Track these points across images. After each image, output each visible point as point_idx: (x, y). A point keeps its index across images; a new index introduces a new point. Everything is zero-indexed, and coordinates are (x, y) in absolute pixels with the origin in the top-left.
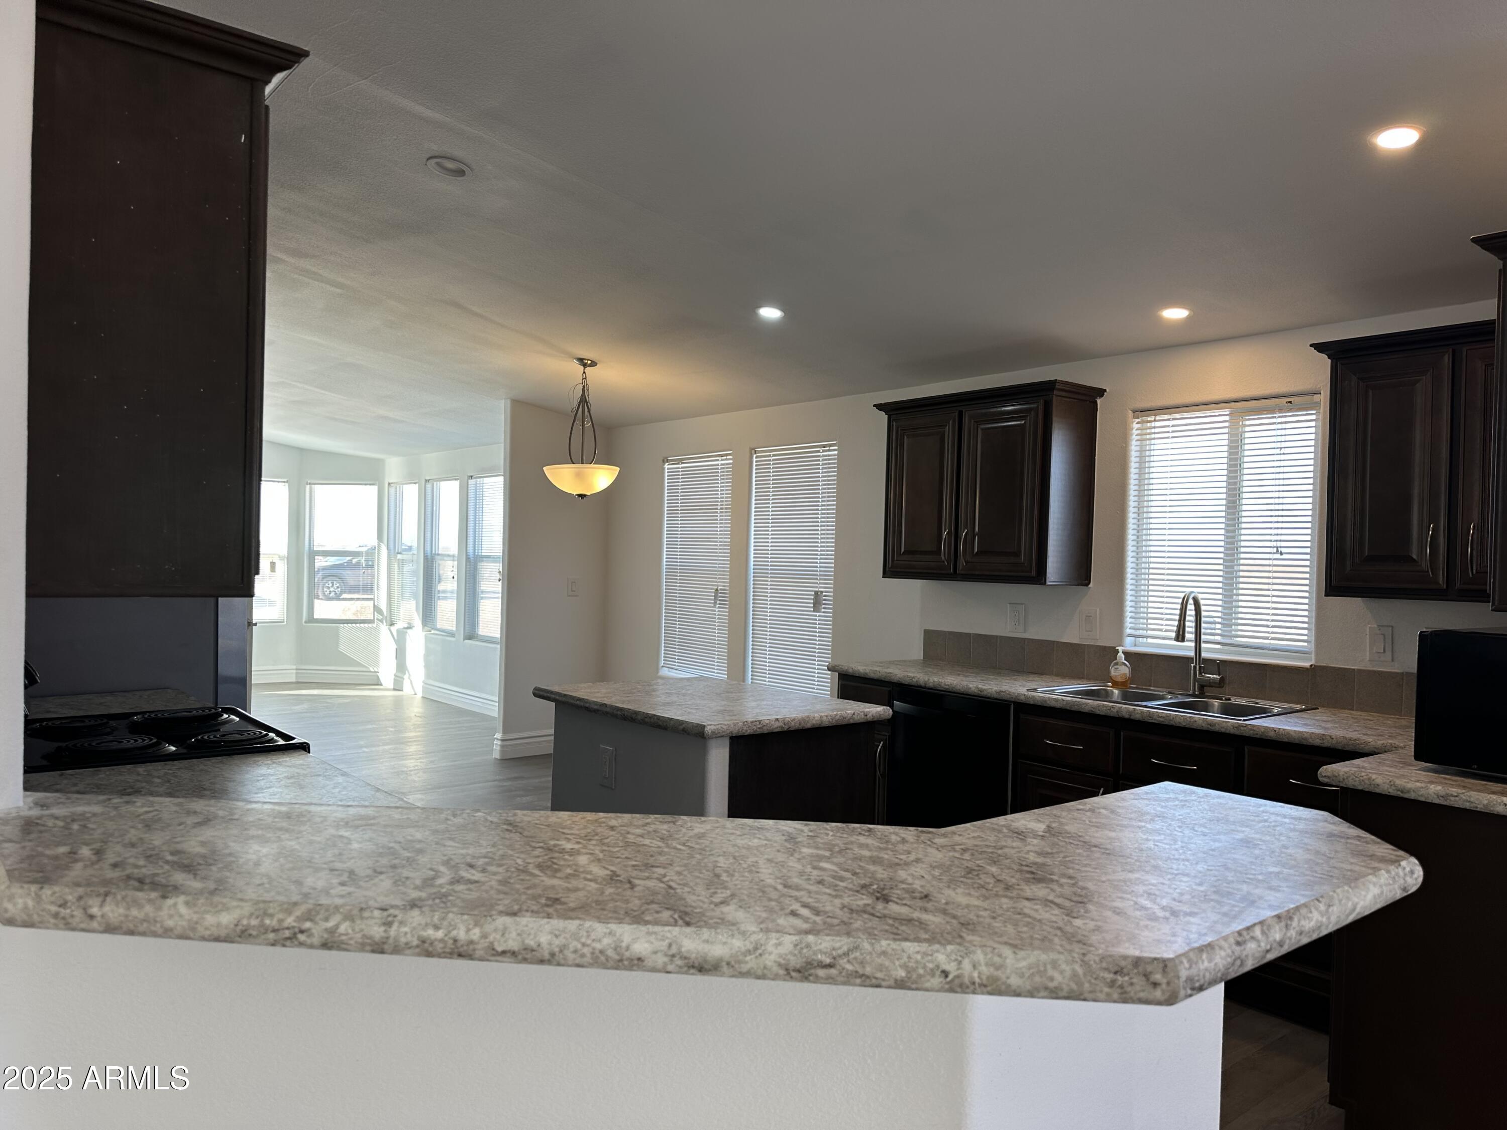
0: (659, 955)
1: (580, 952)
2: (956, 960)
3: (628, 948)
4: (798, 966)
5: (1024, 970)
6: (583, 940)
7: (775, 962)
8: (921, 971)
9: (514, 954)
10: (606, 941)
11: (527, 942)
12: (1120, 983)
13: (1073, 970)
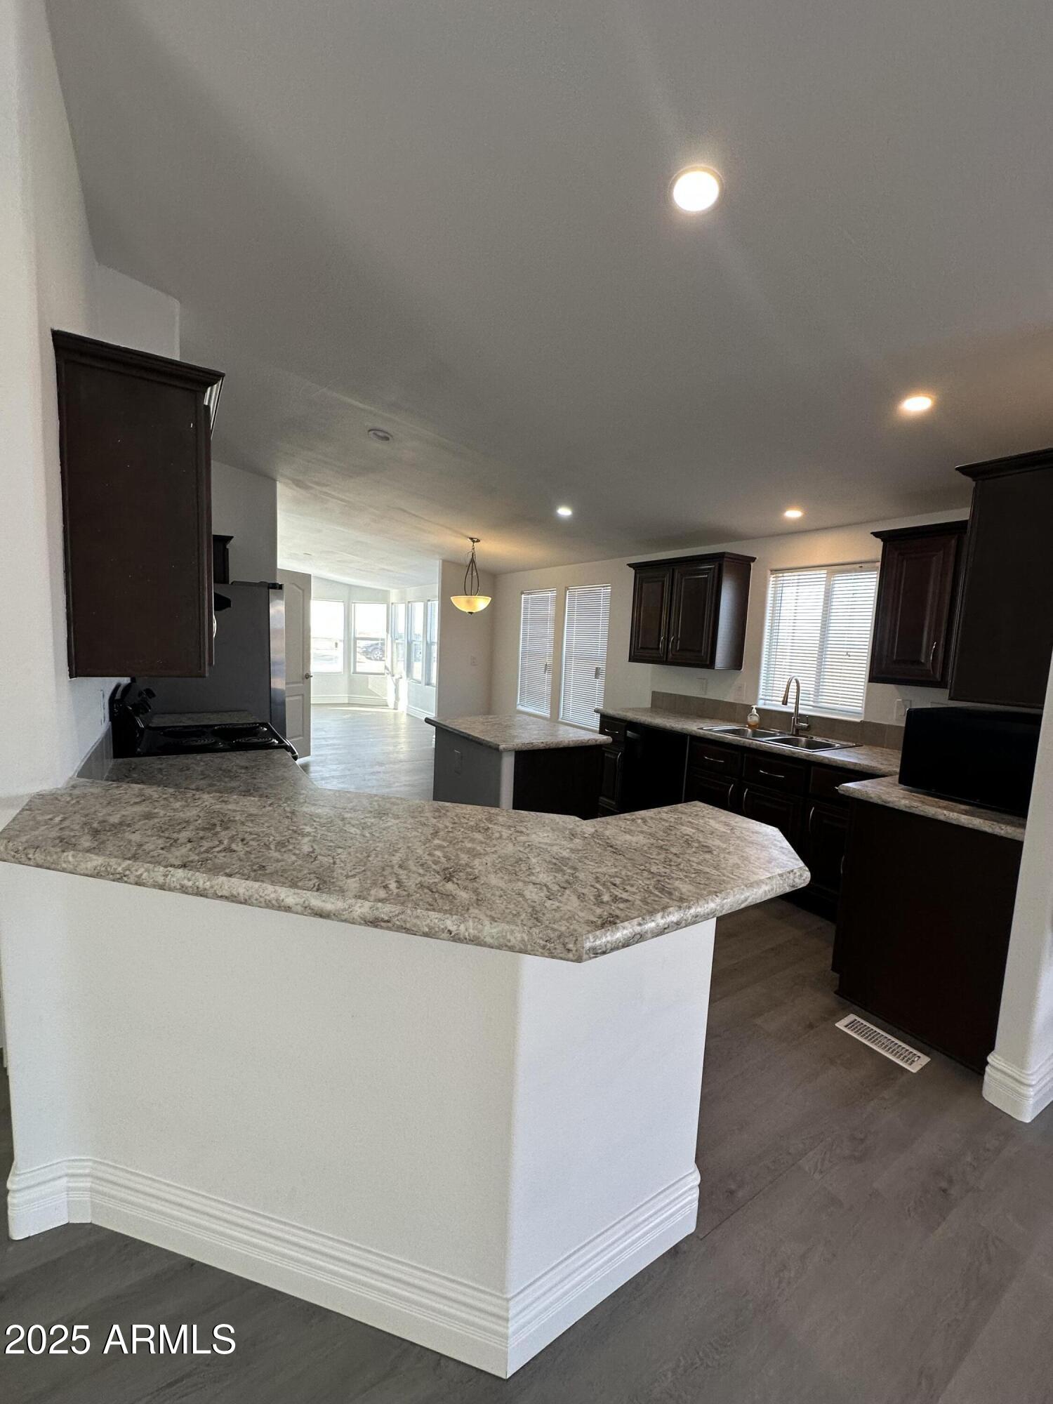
0: (299, 906)
2: (456, 924)
3: (283, 900)
4: (372, 920)
5: (495, 934)
6: (261, 894)
7: (359, 916)
8: (437, 929)
9: (226, 897)
10: (273, 896)
12: (548, 947)
13: (522, 937)
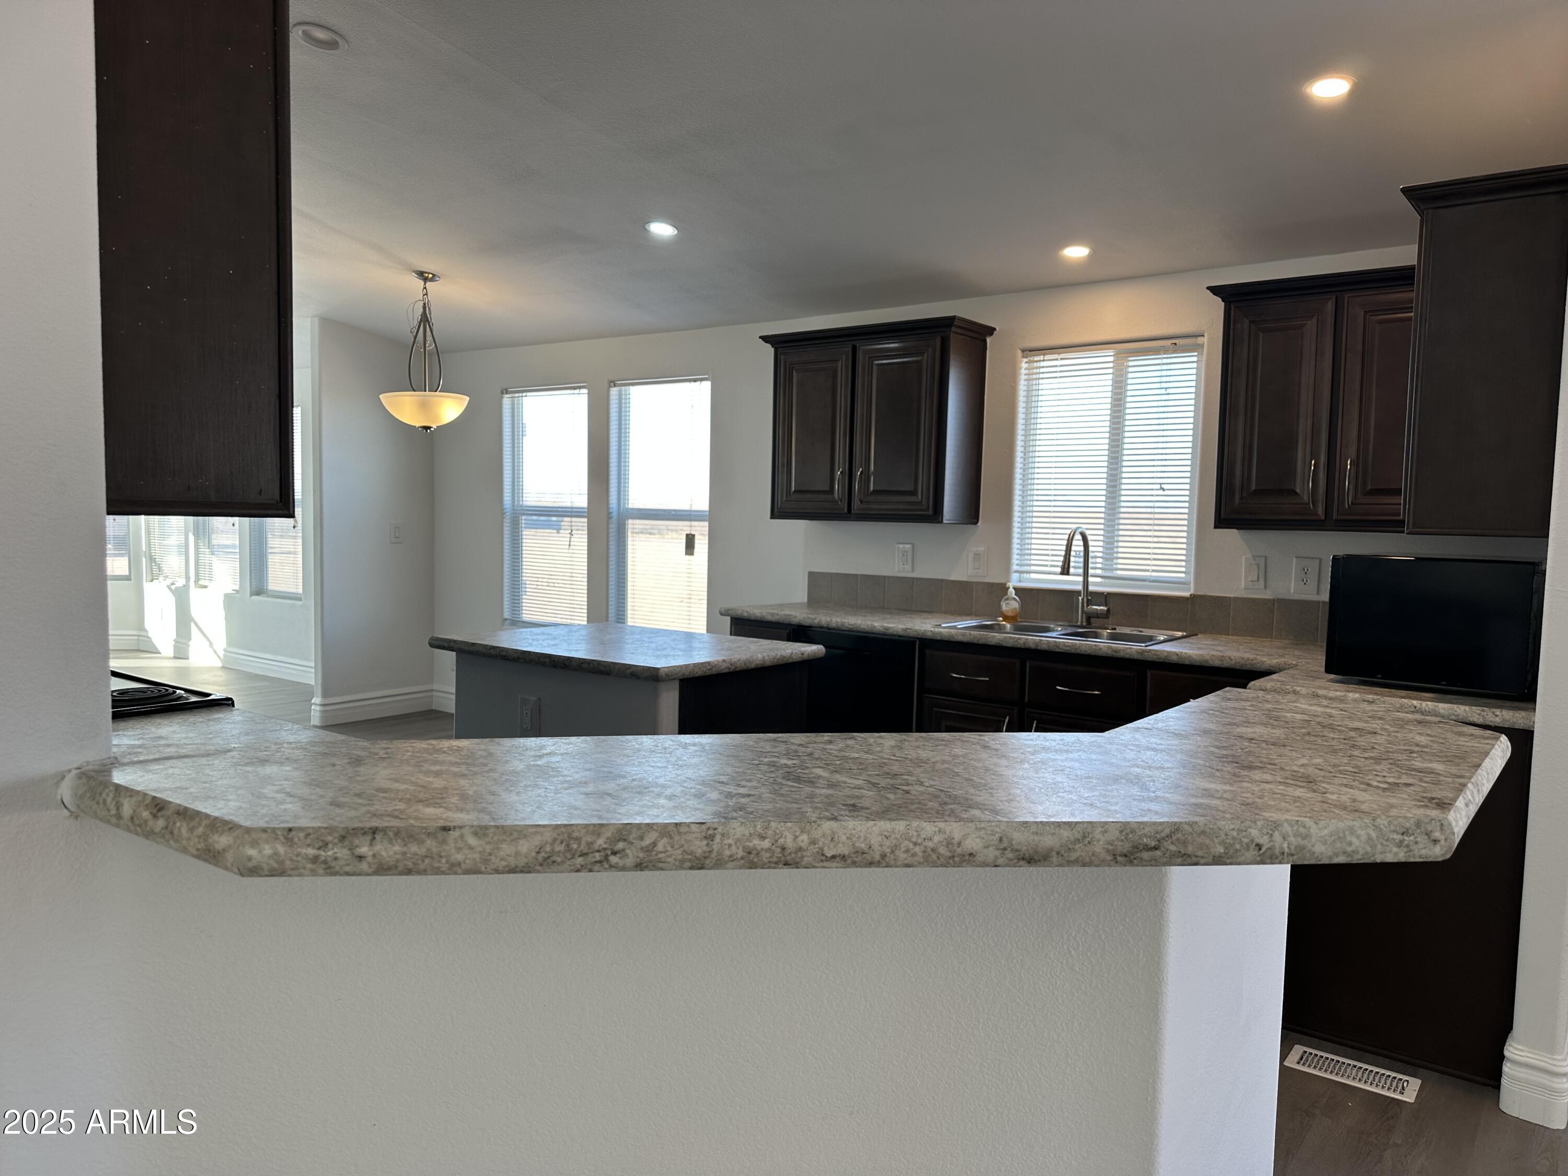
0: (991, 849)
1: (912, 852)
2: (1268, 833)
3: (959, 844)
4: (1125, 851)
5: (1327, 838)
6: (914, 840)
7: (1104, 848)
8: (1238, 847)
9: (843, 858)
10: (936, 839)
11: (857, 844)
12: (1407, 842)
13: (1368, 835)
